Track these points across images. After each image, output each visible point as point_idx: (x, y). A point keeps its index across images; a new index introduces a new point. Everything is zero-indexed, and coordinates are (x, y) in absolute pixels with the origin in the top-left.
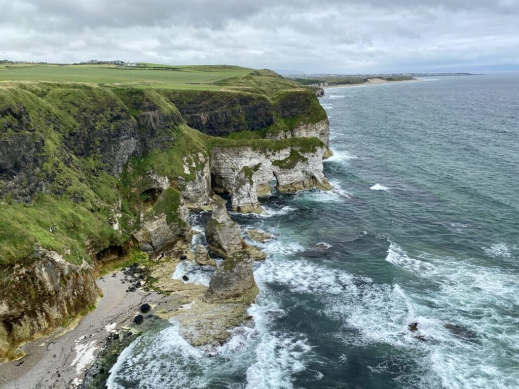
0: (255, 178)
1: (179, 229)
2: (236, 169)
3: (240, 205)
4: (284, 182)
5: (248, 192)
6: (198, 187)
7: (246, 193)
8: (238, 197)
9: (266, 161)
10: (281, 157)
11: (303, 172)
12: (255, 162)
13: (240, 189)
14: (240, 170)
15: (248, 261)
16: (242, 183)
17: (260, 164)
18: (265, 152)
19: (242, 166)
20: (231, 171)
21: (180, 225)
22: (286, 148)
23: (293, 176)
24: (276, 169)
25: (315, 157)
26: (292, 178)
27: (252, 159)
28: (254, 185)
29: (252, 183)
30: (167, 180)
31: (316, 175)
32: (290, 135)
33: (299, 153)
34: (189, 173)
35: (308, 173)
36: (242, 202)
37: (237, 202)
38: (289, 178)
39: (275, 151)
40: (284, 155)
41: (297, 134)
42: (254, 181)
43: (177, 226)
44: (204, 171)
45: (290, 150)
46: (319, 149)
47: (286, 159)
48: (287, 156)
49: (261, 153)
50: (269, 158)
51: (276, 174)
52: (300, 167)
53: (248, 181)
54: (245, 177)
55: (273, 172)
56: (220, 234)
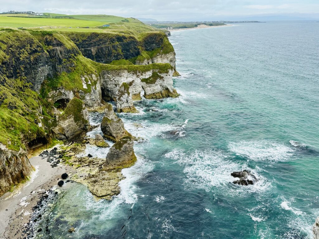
0: (130, 90)
1: (83, 125)
2: (118, 85)
3: (122, 108)
4: (149, 92)
5: (127, 100)
6: (93, 97)
7: (125, 100)
8: (120, 103)
9: (137, 79)
10: (146, 76)
11: (161, 85)
12: (130, 80)
13: (121, 97)
14: (120, 86)
15: (130, 143)
16: (122, 93)
17: (133, 81)
18: (136, 73)
19: (122, 83)
20: (114, 86)
21: (83, 123)
22: (150, 70)
23: (155, 89)
24: (144, 84)
25: (168, 76)
26: (154, 90)
27: (128, 78)
28: (131, 95)
29: (129, 94)
30: (72, 93)
31: (169, 87)
32: (151, 62)
33: (158, 73)
34: (87, 88)
35: (164, 86)
36: (123, 106)
37: (120, 106)
38: (152, 90)
39: (143, 72)
40: (148, 75)
41: (155, 61)
42: (130, 92)
43: (81, 123)
44: (96, 86)
45: (152, 72)
46: (170, 71)
47: (150, 78)
48: (151, 76)
49: (133, 74)
50: (139, 77)
51: (144, 87)
52: (159, 83)
53: (126, 92)
54: (124, 90)
55: (142, 86)
56: (110, 127)
